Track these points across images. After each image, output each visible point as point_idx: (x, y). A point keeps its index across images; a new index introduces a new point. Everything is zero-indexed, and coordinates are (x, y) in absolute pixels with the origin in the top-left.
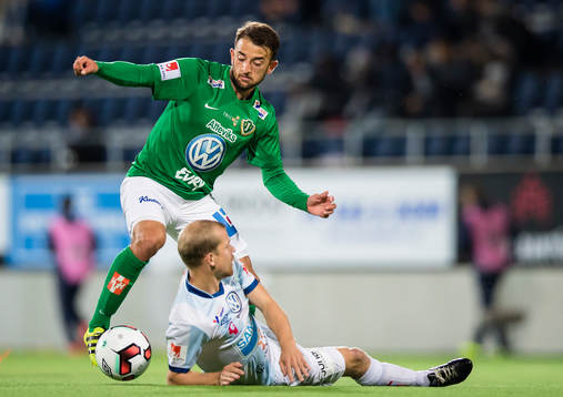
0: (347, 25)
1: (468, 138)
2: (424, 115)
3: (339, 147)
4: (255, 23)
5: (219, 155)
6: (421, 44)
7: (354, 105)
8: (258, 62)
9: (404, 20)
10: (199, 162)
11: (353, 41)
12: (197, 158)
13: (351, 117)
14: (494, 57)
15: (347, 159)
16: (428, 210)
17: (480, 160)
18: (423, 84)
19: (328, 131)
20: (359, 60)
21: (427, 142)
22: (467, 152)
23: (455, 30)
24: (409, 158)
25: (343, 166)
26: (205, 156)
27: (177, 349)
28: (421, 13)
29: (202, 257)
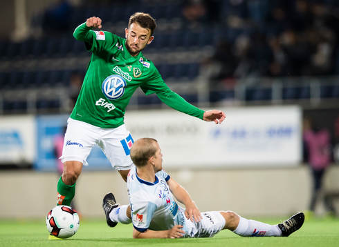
0: (235, 22)
1: (309, 88)
2: (282, 75)
3: (231, 95)
4: (140, 13)
5: (122, 89)
6: (279, 32)
7: (241, 70)
8: (143, 38)
9: (269, 19)
10: (110, 93)
11: (238, 32)
12: (109, 91)
13: (238, 77)
14: (324, 40)
15: (237, 102)
16: (286, 132)
17: (316, 101)
18: (280, 57)
19: (225, 86)
20: (243, 43)
21: (284, 91)
22: (308, 97)
23: (300, 24)
24: (274, 101)
25: (234, 106)
26: (114, 89)
27: (141, 217)
28: (279, 14)
29: (147, 159)
